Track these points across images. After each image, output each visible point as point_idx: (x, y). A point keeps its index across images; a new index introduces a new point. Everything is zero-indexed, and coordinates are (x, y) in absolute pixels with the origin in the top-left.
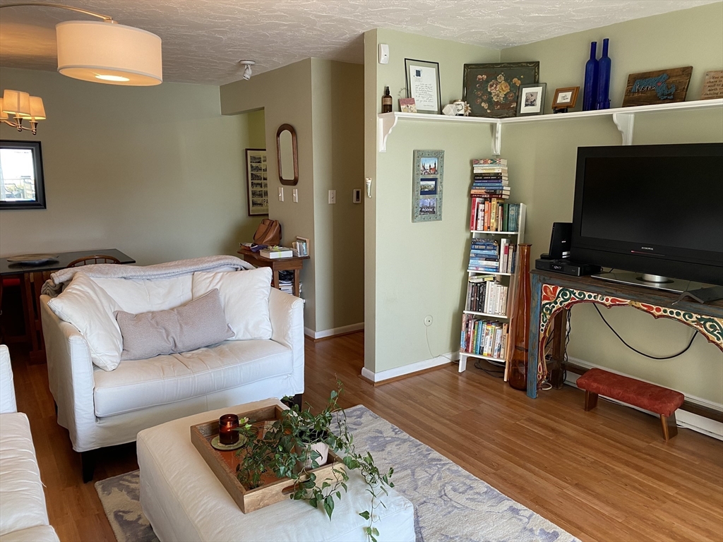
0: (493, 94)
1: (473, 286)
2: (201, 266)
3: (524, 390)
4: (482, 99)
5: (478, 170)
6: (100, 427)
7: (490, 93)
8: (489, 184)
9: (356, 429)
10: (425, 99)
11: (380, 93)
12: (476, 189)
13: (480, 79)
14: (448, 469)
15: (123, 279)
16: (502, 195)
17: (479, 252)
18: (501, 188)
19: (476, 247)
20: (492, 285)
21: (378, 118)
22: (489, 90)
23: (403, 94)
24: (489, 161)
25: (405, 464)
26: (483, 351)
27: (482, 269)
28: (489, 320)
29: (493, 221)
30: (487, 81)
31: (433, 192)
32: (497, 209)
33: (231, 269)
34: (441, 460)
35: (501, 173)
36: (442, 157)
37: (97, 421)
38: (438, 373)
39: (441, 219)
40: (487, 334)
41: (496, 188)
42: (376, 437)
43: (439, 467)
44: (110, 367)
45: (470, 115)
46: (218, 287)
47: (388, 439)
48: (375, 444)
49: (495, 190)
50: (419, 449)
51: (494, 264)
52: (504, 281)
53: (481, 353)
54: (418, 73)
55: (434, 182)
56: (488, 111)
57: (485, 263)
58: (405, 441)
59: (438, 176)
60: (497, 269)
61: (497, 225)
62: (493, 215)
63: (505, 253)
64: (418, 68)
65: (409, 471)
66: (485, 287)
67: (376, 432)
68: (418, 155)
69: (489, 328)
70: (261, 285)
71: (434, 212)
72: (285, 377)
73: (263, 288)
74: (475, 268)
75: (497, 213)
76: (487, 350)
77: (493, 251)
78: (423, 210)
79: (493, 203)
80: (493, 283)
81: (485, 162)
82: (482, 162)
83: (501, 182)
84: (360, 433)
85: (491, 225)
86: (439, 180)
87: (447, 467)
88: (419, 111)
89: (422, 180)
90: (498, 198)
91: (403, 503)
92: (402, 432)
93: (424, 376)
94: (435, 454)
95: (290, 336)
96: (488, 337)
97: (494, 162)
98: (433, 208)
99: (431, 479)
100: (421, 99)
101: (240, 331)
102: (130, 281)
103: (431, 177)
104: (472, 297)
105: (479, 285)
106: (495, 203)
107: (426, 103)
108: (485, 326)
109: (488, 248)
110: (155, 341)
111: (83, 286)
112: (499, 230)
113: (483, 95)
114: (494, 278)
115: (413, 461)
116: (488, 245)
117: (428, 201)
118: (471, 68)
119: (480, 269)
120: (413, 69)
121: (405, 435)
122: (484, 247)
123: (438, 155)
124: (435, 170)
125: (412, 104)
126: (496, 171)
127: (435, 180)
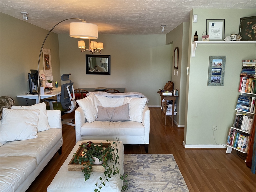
0: (255, 30)
1: (237, 117)
2: (128, 95)
3: (251, 168)
4: (249, 33)
5: (245, 65)
6: (82, 138)
7: (253, 30)
8: (249, 71)
9: (162, 162)
10: (216, 35)
11: (193, 34)
12: (243, 73)
13: (248, 24)
14: (182, 188)
15: (105, 97)
16: (254, 76)
17: (241, 101)
18: (254, 73)
19: (241, 99)
20: (246, 117)
21: (192, 44)
22: (252, 28)
23: (205, 34)
24: (250, 61)
25: (168, 180)
26: (237, 146)
27: (242, 109)
28: (242, 134)
29: (249, 88)
30: (252, 24)
31: (219, 74)
32: (251, 82)
33: (138, 97)
34: (183, 183)
35: (255, 66)
36: (225, 59)
37: (81, 136)
38: (217, 151)
39: (223, 85)
40: (240, 139)
41: (252, 73)
42: (167, 167)
43: (180, 185)
44: (90, 122)
45: (241, 40)
46: (129, 103)
47: (170, 169)
48: (164, 169)
49: (251, 74)
50: (178, 176)
51: (247, 108)
52: (251, 116)
53: (237, 147)
54: (213, 25)
55: (220, 70)
56: (251, 38)
57: (243, 107)
58: (176, 172)
59: (222, 67)
60: (248, 110)
61: (251, 90)
62: (249, 86)
63: (253, 104)
64: (213, 22)
65: (167, 183)
66: (243, 118)
67: (168, 165)
68: (212, 58)
69: (242, 137)
70: (141, 103)
71: (220, 82)
72: (142, 137)
73: (142, 104)
74: (238, 109)
75: (251, 85)
76: (239, 146)
77: (248, 102)
78: (214, 81)
79: (250, 80)
80: (246, 116)
81: (248, 61)
82: (246, 61)
83: (254, 71)
84: (162, 164)
85: (248, 90)
86: (222, 69)
87: (183, 187)
88: (210, 40)
89: (213, 68)
90: (252, 78)
91: (114, 186)
92: (178, 168)
93: (209, 151)
94: (183, 181)
95: (144, 123)
96: (241, 141)
97: (251, 61)
98: (219, 80)
99: (172, 189)
100: (213, 35)
101: (132, 118)
102: (107, 97)
103: (218, 67)
104: (236, 121)
105: (240, 116)
106: (251, 80)
107: (216, 37)
108: (240, 136)
109: (246, 100)
110: (105, 116)
111: (90, 97)
112: (251, 92)
113: (249, 31)
114: (247, 114)
115: (172, 180)
116: (246, 99)
117: (216, 77)
118: (244, 20)
119: (241, 109)
120: (210, 23)
121: (178, 170)
122: (244, 100)
123: (223, 58)
124: (221, 64)
125: (207, 37)
126: (253, 65)
127: (221, 69)
